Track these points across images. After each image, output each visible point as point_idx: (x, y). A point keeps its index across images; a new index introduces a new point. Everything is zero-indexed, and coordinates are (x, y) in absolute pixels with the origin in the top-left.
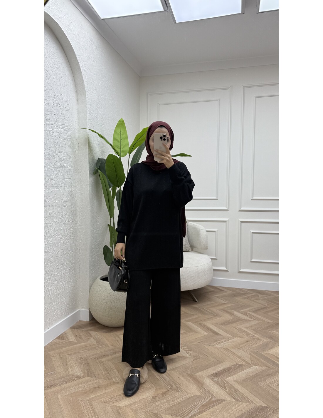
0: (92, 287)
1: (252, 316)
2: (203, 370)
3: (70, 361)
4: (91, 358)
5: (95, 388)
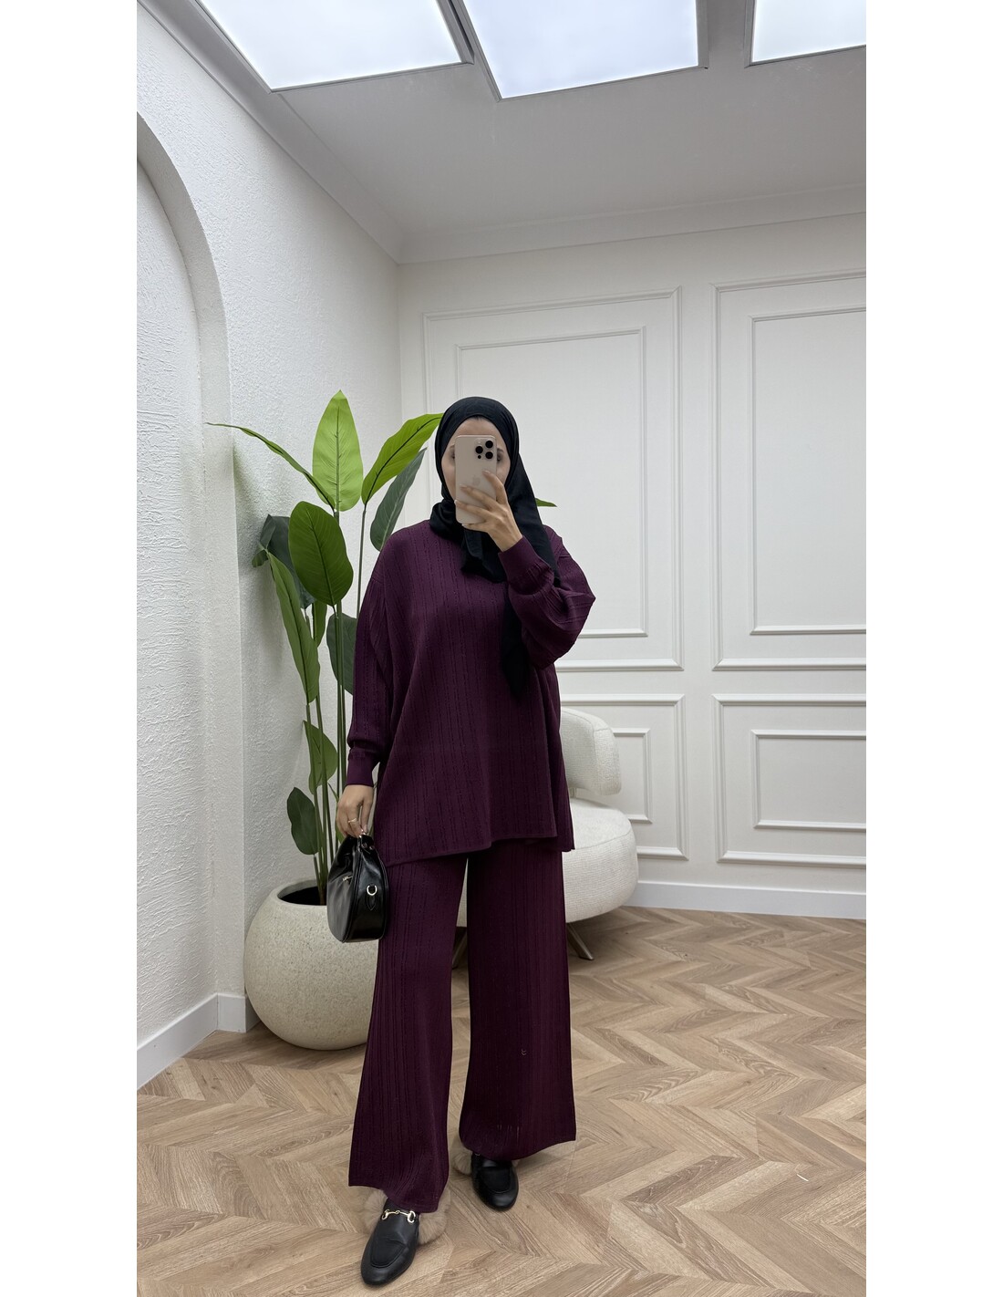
0: (253, 924)
1: (763, 1001)
2: (608, 1180)
3: (182, 1166)
4: (250, 1154)
5: (259, 1251)
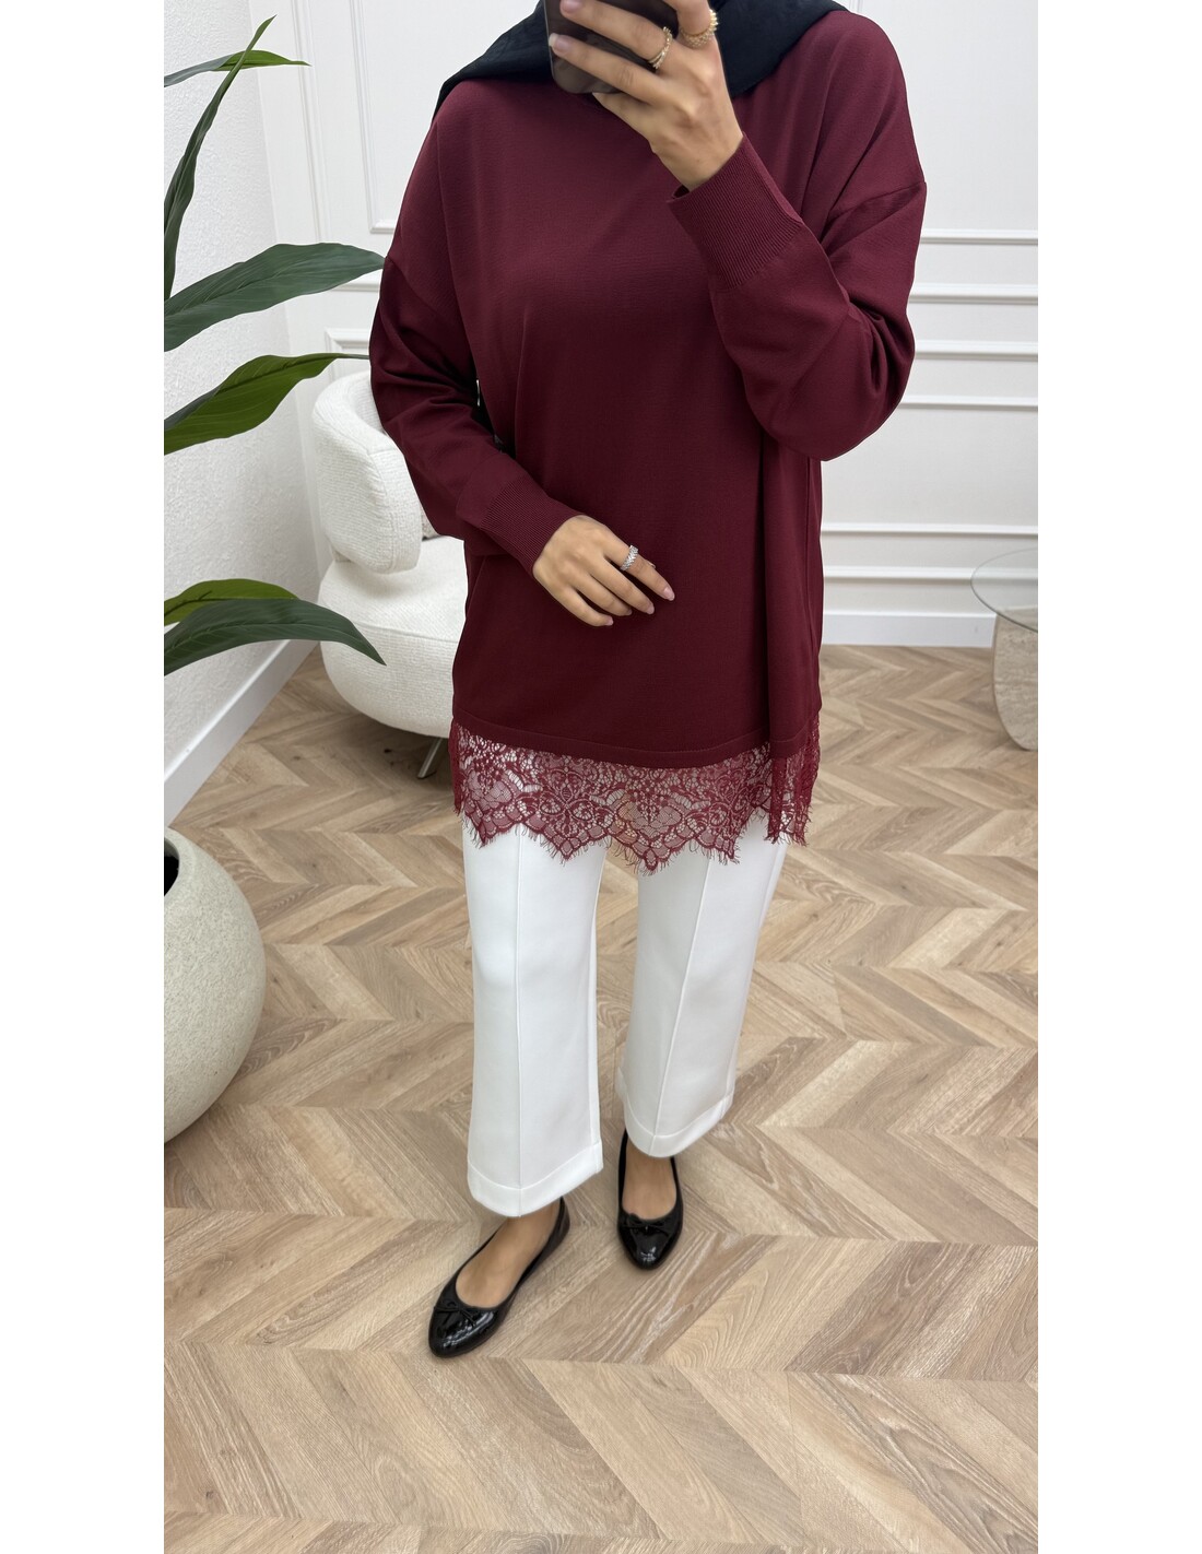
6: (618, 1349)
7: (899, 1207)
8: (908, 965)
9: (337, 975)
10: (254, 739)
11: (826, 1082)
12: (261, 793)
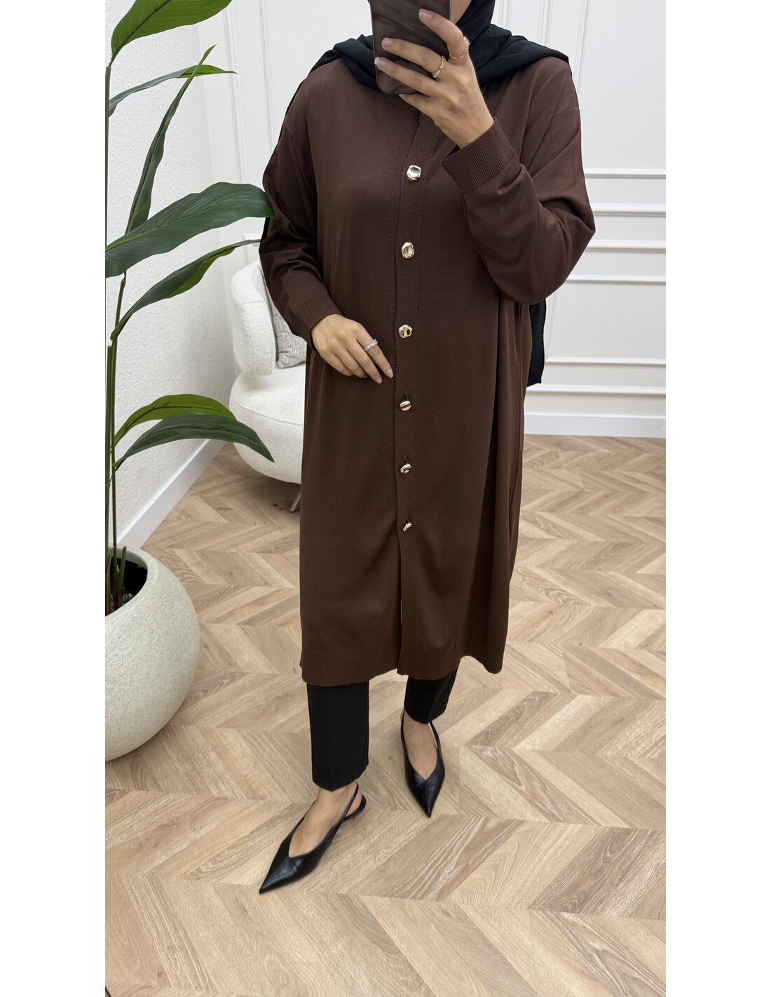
1: (551, 526)
6: (420, 890)
7: (604, 804)
8: (611, 646)
9: (244, 644)
10: (194, 492)
11: (557, 721)
12: (199, 527)
